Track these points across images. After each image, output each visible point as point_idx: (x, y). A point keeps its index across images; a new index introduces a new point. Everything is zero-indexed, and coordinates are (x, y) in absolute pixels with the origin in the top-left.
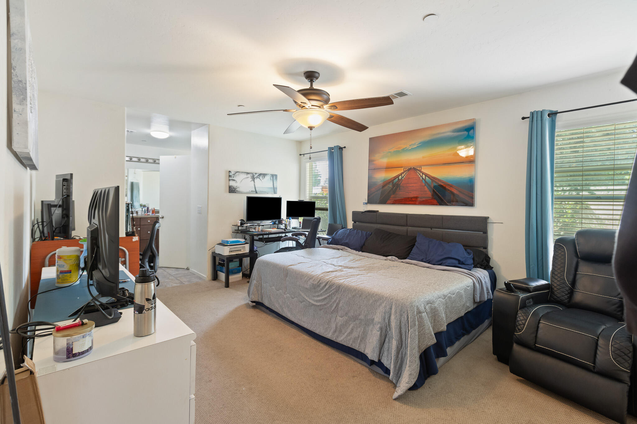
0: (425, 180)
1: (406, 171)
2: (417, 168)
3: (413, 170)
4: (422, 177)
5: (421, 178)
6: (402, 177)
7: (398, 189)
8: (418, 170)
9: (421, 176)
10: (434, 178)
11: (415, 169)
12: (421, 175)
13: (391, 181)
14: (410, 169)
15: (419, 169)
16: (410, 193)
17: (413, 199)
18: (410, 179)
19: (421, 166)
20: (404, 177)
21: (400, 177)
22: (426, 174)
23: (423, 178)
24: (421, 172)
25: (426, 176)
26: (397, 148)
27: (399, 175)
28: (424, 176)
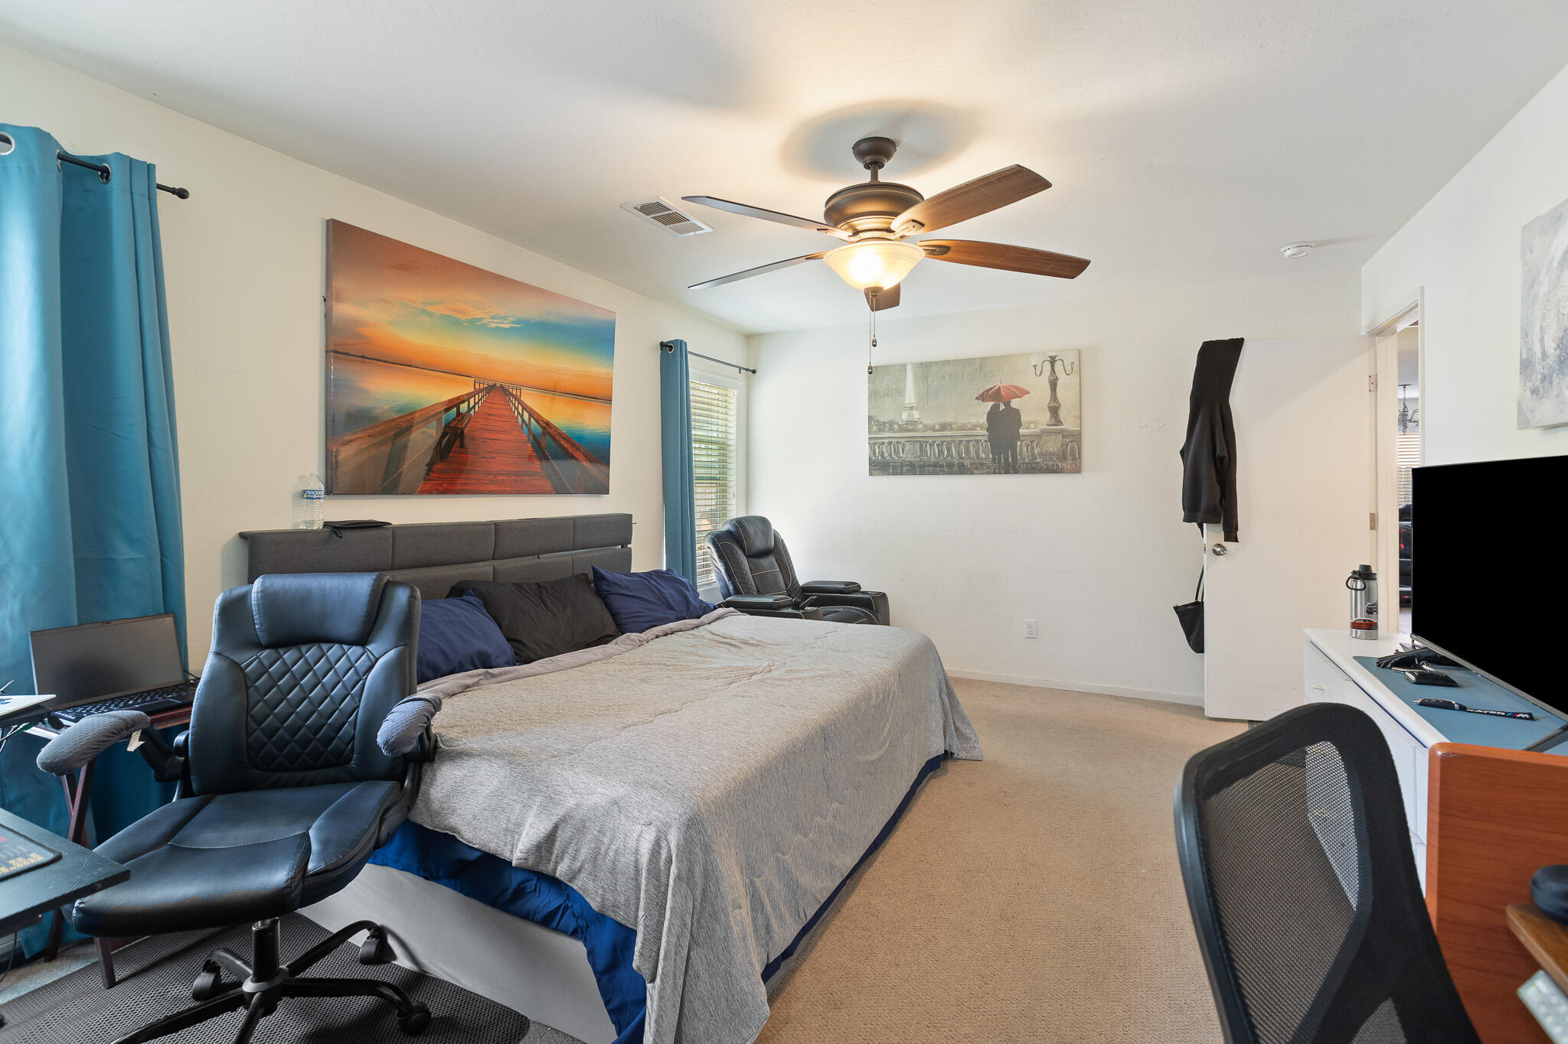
0: (528, 426)
1: (481, 391)
2: (511, 390)
3: (498, 391)
4: (522, 416)
5: (520, 419)
6: (470, 409)
7: (457, 444)
8: (513, 396)
9: (519, 413)
10: (548, 424)
11: (504, 391)
12: (520, 410)
13: (435, 415)
14: (491, 389)
15: (514, 393)
16: (491, 460)
17: (500, 478)
18: (491, 417)
19: (519, 387)
20: (474, 407)
21: (464, 407)
22: (531, 409)
23: (523, 421)
24: (520, 402)
25: (530, 416)
26: (453, 310)
27: (458, 398)
28: (526, 416)
